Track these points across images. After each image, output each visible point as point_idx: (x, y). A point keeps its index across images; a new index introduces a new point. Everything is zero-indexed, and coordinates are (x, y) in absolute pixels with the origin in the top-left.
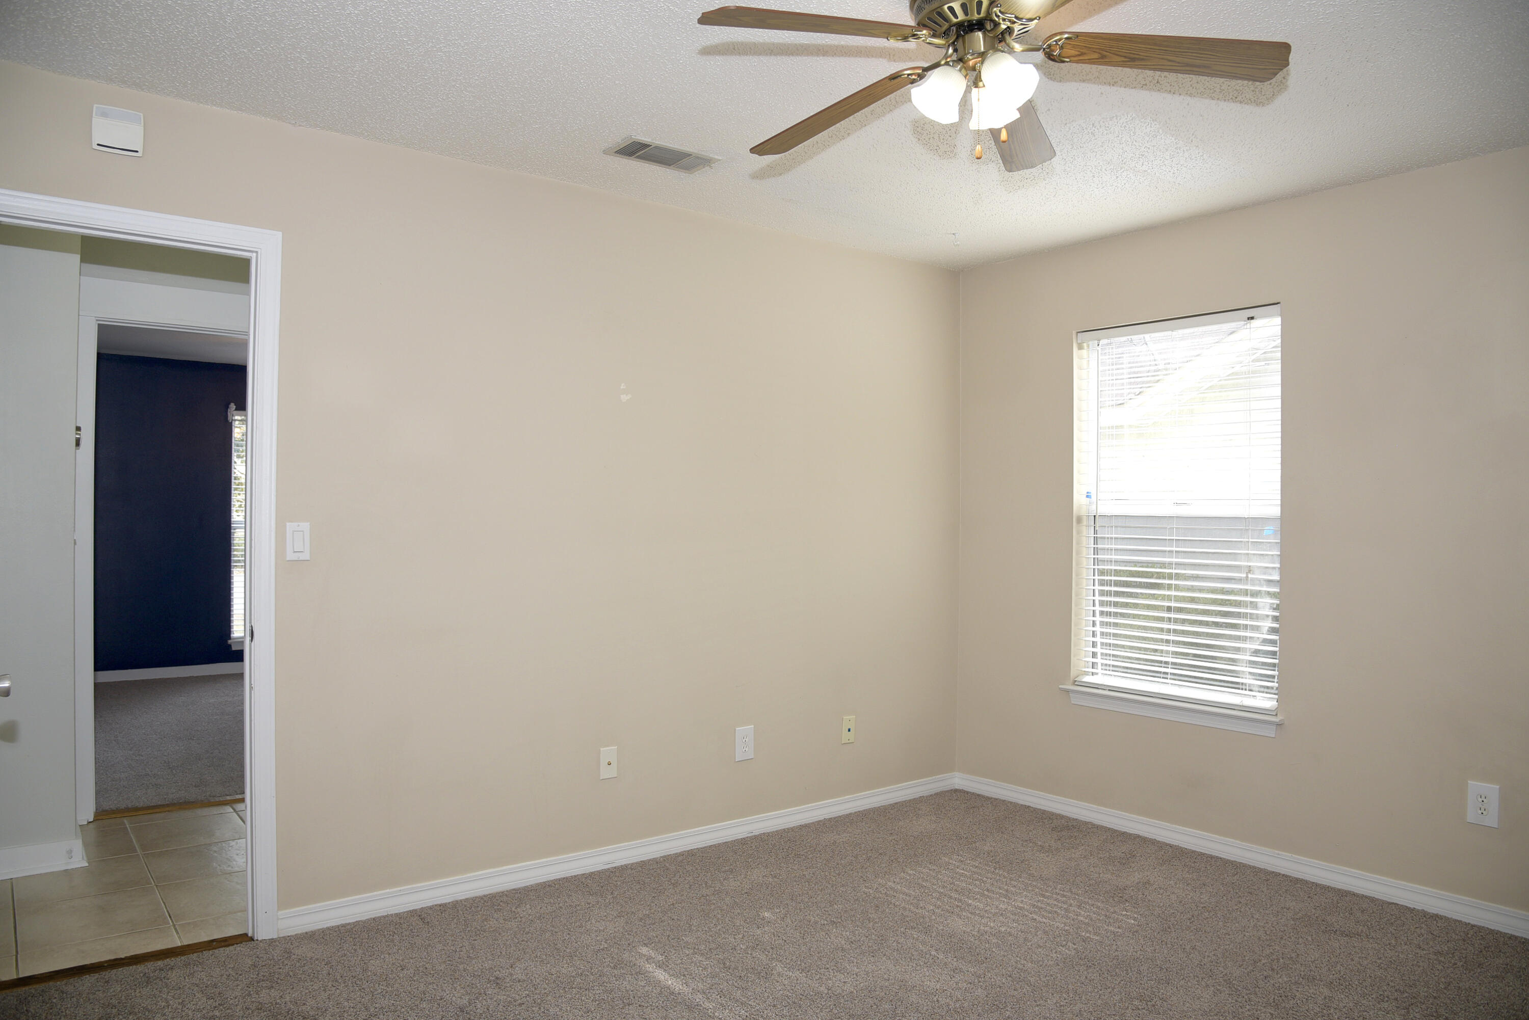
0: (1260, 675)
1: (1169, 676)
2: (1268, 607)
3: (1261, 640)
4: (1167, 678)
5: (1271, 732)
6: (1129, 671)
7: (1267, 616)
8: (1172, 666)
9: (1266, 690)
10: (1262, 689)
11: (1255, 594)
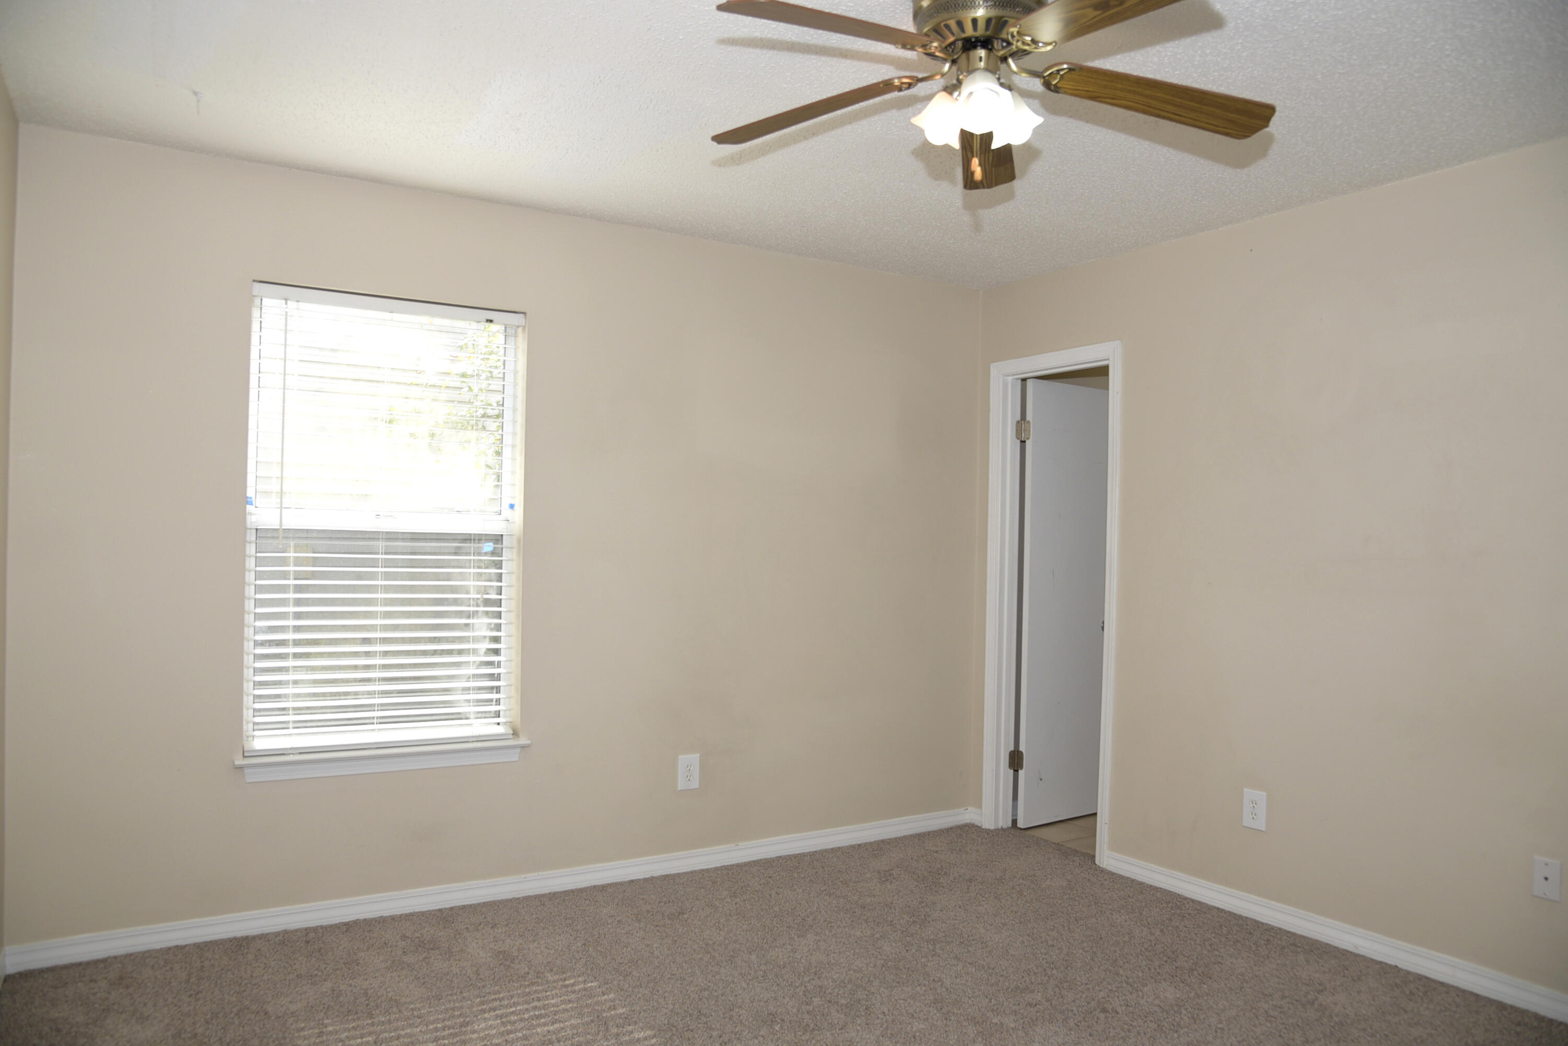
0: (478, 701)
1: (375, 721)
2: (486, 628)
3: (477, 663)
4: (373, 723)
5: (514, 756)
6: (308, 724)
7: (485, 637)
8: (379, 708)
9: (484, 715)
10: (480, 715)
11: (469, 615)
